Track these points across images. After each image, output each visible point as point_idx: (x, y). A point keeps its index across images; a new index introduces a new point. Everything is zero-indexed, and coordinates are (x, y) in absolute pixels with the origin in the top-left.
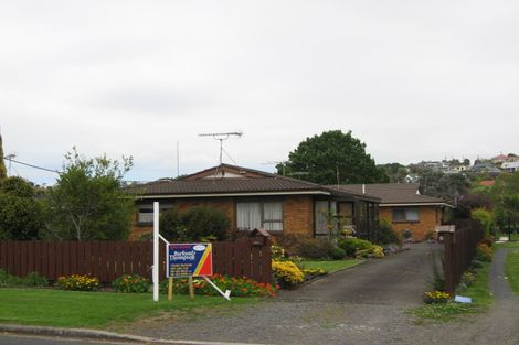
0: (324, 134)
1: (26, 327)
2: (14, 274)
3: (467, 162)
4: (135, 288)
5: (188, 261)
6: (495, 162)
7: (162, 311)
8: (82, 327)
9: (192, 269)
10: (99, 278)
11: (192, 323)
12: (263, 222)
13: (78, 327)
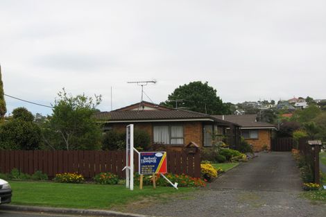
0: (191, 83)
1: (56, 209)
2: (24, 172)
3: (273, 102)
4: (110, 181)
5: (152, 164)
6: (291, 102)
7: (141, 197)
8: (95, 208)
9: (155, 169)
10: (83, 175)
11: (166, 205)
12: (171, 138)
13: (93, 208)
